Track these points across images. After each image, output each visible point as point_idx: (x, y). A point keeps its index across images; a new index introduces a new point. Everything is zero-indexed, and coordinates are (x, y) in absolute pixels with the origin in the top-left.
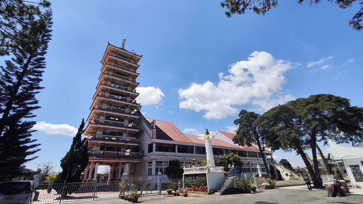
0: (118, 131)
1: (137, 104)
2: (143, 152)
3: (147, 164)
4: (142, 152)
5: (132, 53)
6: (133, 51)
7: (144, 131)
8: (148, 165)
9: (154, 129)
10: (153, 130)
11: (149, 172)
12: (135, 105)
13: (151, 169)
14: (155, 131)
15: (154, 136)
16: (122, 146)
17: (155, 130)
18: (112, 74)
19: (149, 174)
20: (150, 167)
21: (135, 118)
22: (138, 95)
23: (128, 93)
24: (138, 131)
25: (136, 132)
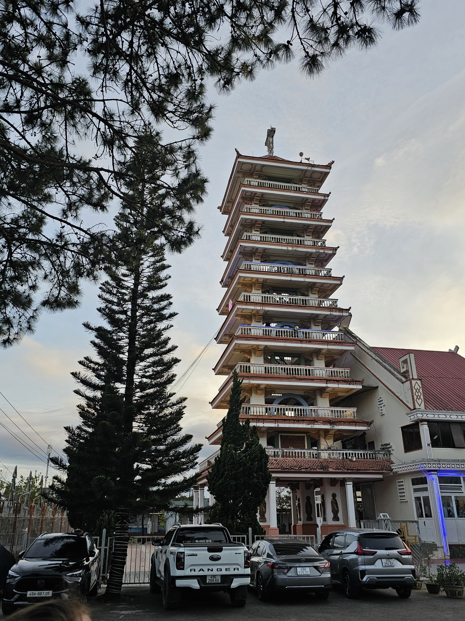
0: (302, 393)
1: (341, 310)
2: (386, 449)
3: (408, 485)
4: (383, 449)
5: (301, 163)
6: (301, 154)
7: (377, 387)
8: (412, 487)
9: (414, 382)
10: (411, 383)
11: (419, 507)
12: (337, 314)
13: (426, 499)
14: (417, 386)
15: (419, 402)
16: (322, 433)
17: (419, 382)
18: (259, 239)
19: (421, 515)
20: (421, 495)
21: (342, 350)
22: (339, 282)
23: (310, 282)
24: (360, 387)
25: (354, 391)
